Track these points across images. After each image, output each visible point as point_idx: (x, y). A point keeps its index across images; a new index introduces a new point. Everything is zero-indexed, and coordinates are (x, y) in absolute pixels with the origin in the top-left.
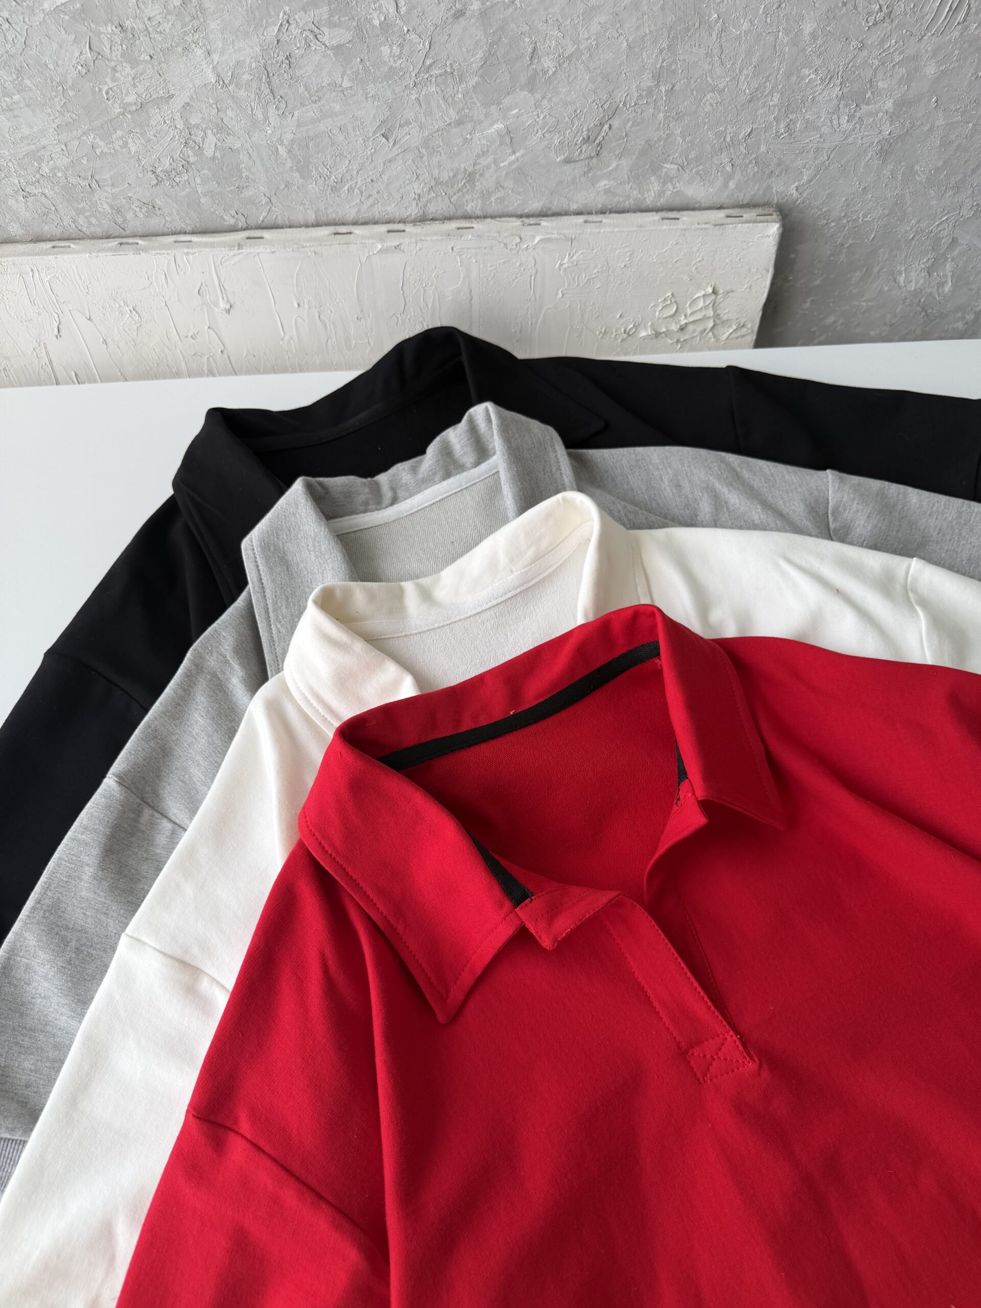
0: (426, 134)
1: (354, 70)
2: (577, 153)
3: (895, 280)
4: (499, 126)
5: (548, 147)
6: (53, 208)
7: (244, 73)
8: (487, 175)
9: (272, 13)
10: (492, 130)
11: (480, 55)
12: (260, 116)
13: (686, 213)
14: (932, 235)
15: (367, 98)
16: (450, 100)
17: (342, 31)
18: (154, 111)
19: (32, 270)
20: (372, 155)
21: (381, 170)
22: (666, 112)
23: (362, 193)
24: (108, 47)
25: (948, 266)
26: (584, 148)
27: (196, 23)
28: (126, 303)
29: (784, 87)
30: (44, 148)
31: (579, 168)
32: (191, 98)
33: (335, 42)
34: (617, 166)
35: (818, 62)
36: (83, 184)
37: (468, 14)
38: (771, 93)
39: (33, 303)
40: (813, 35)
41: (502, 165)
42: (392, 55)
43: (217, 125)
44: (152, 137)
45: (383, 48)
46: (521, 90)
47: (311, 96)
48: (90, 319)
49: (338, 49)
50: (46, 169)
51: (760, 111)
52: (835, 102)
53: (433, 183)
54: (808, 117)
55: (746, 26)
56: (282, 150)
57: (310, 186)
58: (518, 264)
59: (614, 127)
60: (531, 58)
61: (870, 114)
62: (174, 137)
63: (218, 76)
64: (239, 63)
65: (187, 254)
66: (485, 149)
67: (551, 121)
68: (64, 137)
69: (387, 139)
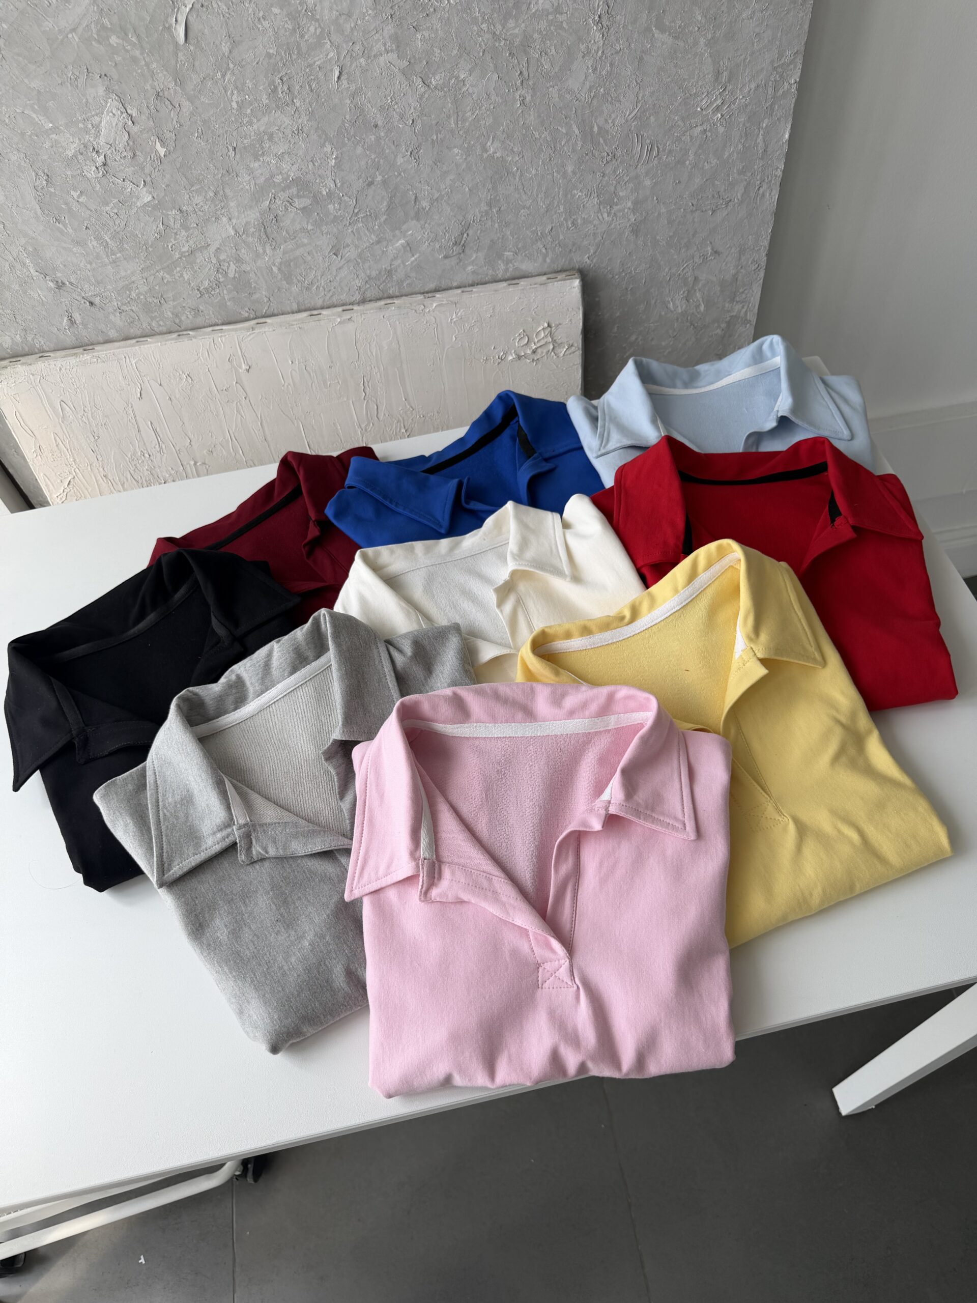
0: (359, 251)
1: (314, 219)
2: (451, 252)
3: (667, 307)
4: (402, 241)
5: (433, 250)
6: (137, 318)
7: (250, 228)
8: (399, 271)
9: (265, 194)
10: (398, 244)
11: (385, 204)
12: (261, 251)
13: (523, 280)
14: (681, 276)
15: (323, 234)
16: (371, 230)
17: (305, 200)
18: (198, 254)
19: (125, 357)
20: (329, 266)
21: (335, 274)
22: (499, 223)
23: (325, 290)
24: (173, 222)
25: (698, 294)
26: (454, 248)
27: (222, 204)
28: (183, 372)
29: (565, 201)
30: (133, 282)
31: (454, 261)
32: (220, 245)
33: (301, 206)
34: (476, 257)
35: (581, 186)
36: (155, 301)
37: (375, 183)
38: (558, 206)
39: (125, 378)
40: (574, 173)
41: (407, 264)
42: (335, 209)
43: (236, 259)
44: (198, 269)
45: (329, 206)
46: (412, 220)
47: (290, 236)
48: (161, 385)
49: (304, 209)
50: (134, 295)
51: (555, 216)
52: (597, 206)
53: (367, 279)
54: (583, 216)
55: (534, 172)
56: (275, 269)
57: (293, 289)
58: (425, 322)
59: (470, 235)
60: (415, 202)
61: (620, 211)
62: (211, 268)
63: (236, 231)
64: (247, 223)
65: (221, 336)
66: (396, 256)
67: (432, 235)
68: (145, 275)
69: (337, 256)
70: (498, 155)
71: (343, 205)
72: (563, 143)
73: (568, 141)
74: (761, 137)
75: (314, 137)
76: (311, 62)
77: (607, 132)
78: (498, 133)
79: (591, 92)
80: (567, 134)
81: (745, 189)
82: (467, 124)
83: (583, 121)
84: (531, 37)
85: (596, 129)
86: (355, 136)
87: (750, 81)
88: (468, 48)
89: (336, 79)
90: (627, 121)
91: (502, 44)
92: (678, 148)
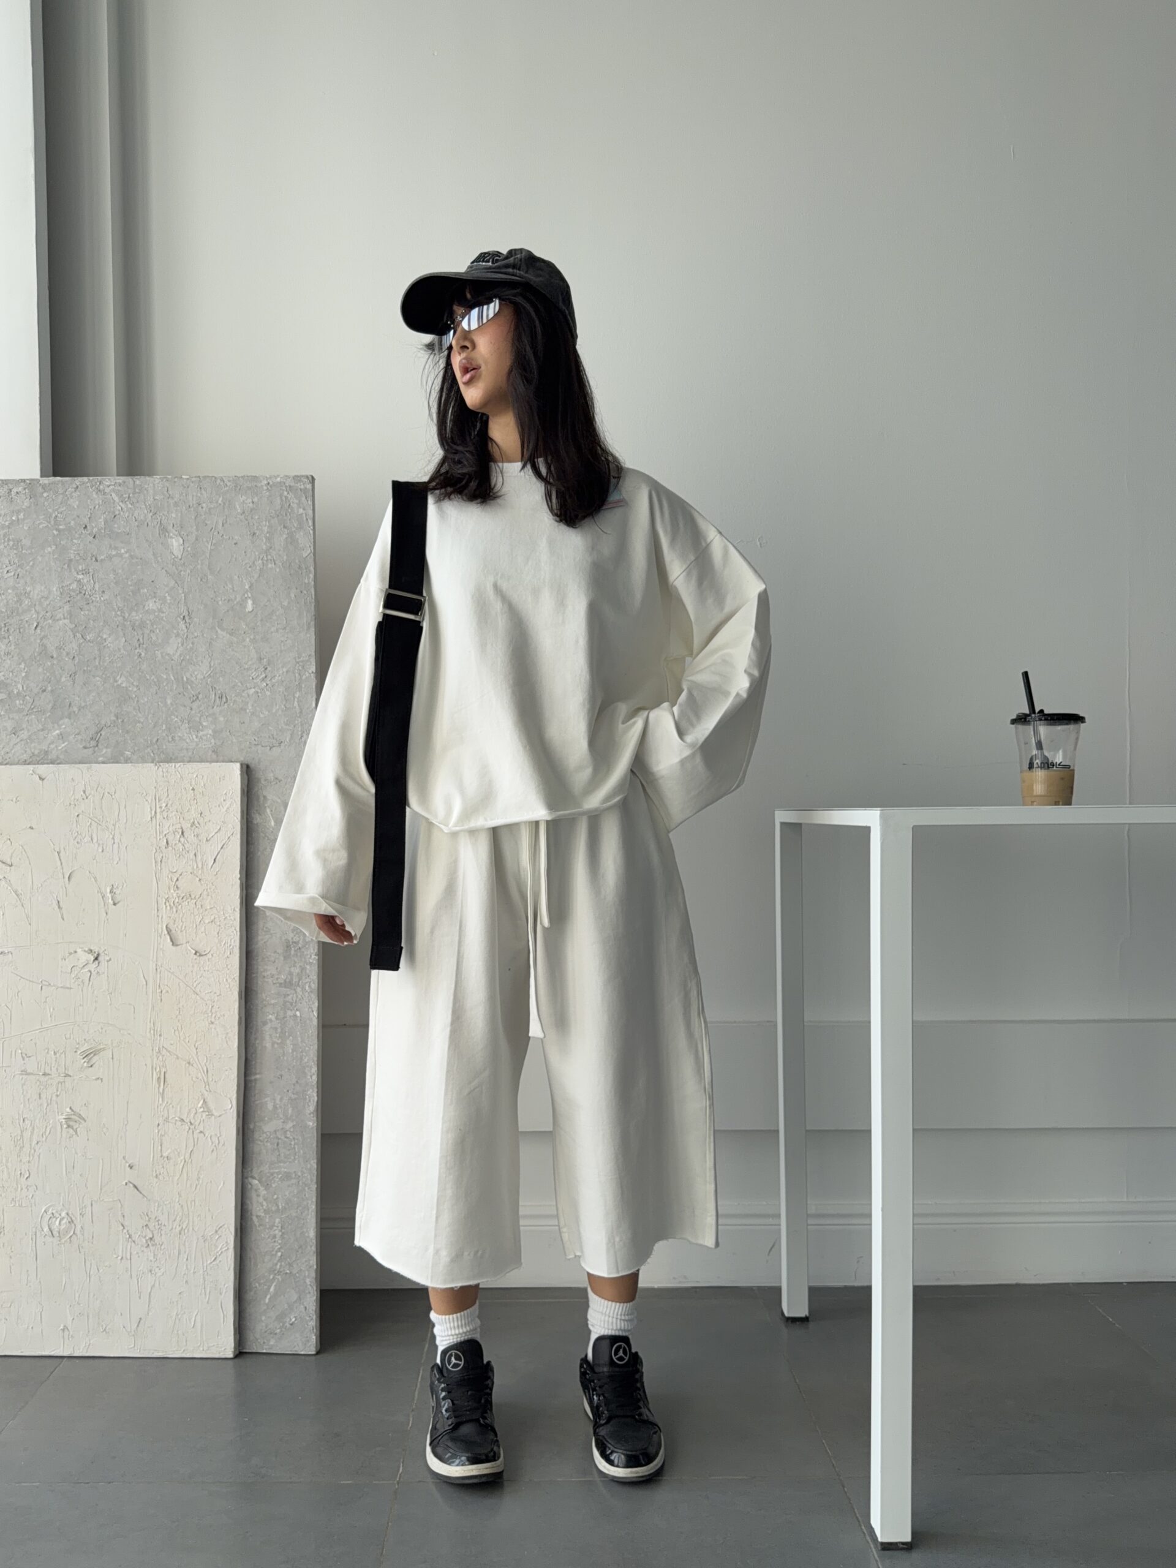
0: (30, 734)
2: (88, 744)
4: (58, 732)
5: (77, 741)
8: (53, 752)
10: (55, 733)
11: (51, 705)
16: (40, 721)
17: (3, 695)
26: (91, 742)
34: (106, 752)
35: (176, 714)
37: (47, 691)
40: (171, 704)
41: (60, 748)
42: (20, 704)
45: (17, 701)
46: (66, 718)
51: (160, 732)
54: (179, 734)
55: (146, 700)
60: (69, 707)
67: (77, 731)
69: (15, 735)
70: (124, 685)
71: (25, 702)
72: (165, 684)
73: (167, 684)
74: (296, 703)
75: (16, 658)
76: (22, 618)
77: (192, 682)
78: (124, 672)
79: (181, 657)
80: (167, 679)
81: (291, 735)
82: (106, 664)
83: (177, 673)
84: (145, 622)
85: (185, 679)
86: (39, 661)
87: (283, 667)
88: (109, 623)
89: (34, 628)
90: (204, 678)
91: (129, 623)
92: (240, 701)
